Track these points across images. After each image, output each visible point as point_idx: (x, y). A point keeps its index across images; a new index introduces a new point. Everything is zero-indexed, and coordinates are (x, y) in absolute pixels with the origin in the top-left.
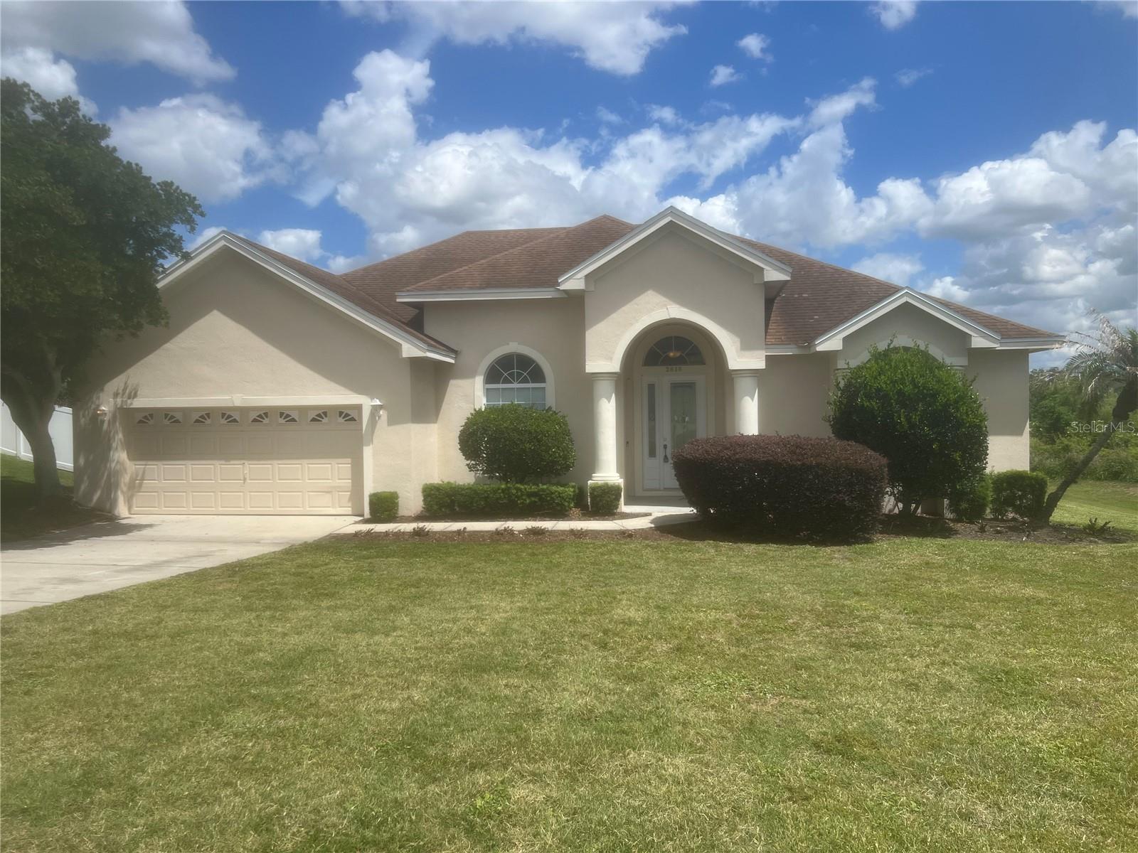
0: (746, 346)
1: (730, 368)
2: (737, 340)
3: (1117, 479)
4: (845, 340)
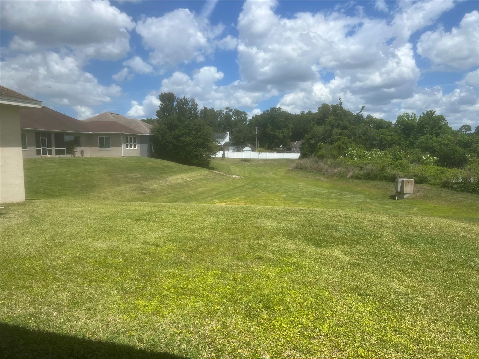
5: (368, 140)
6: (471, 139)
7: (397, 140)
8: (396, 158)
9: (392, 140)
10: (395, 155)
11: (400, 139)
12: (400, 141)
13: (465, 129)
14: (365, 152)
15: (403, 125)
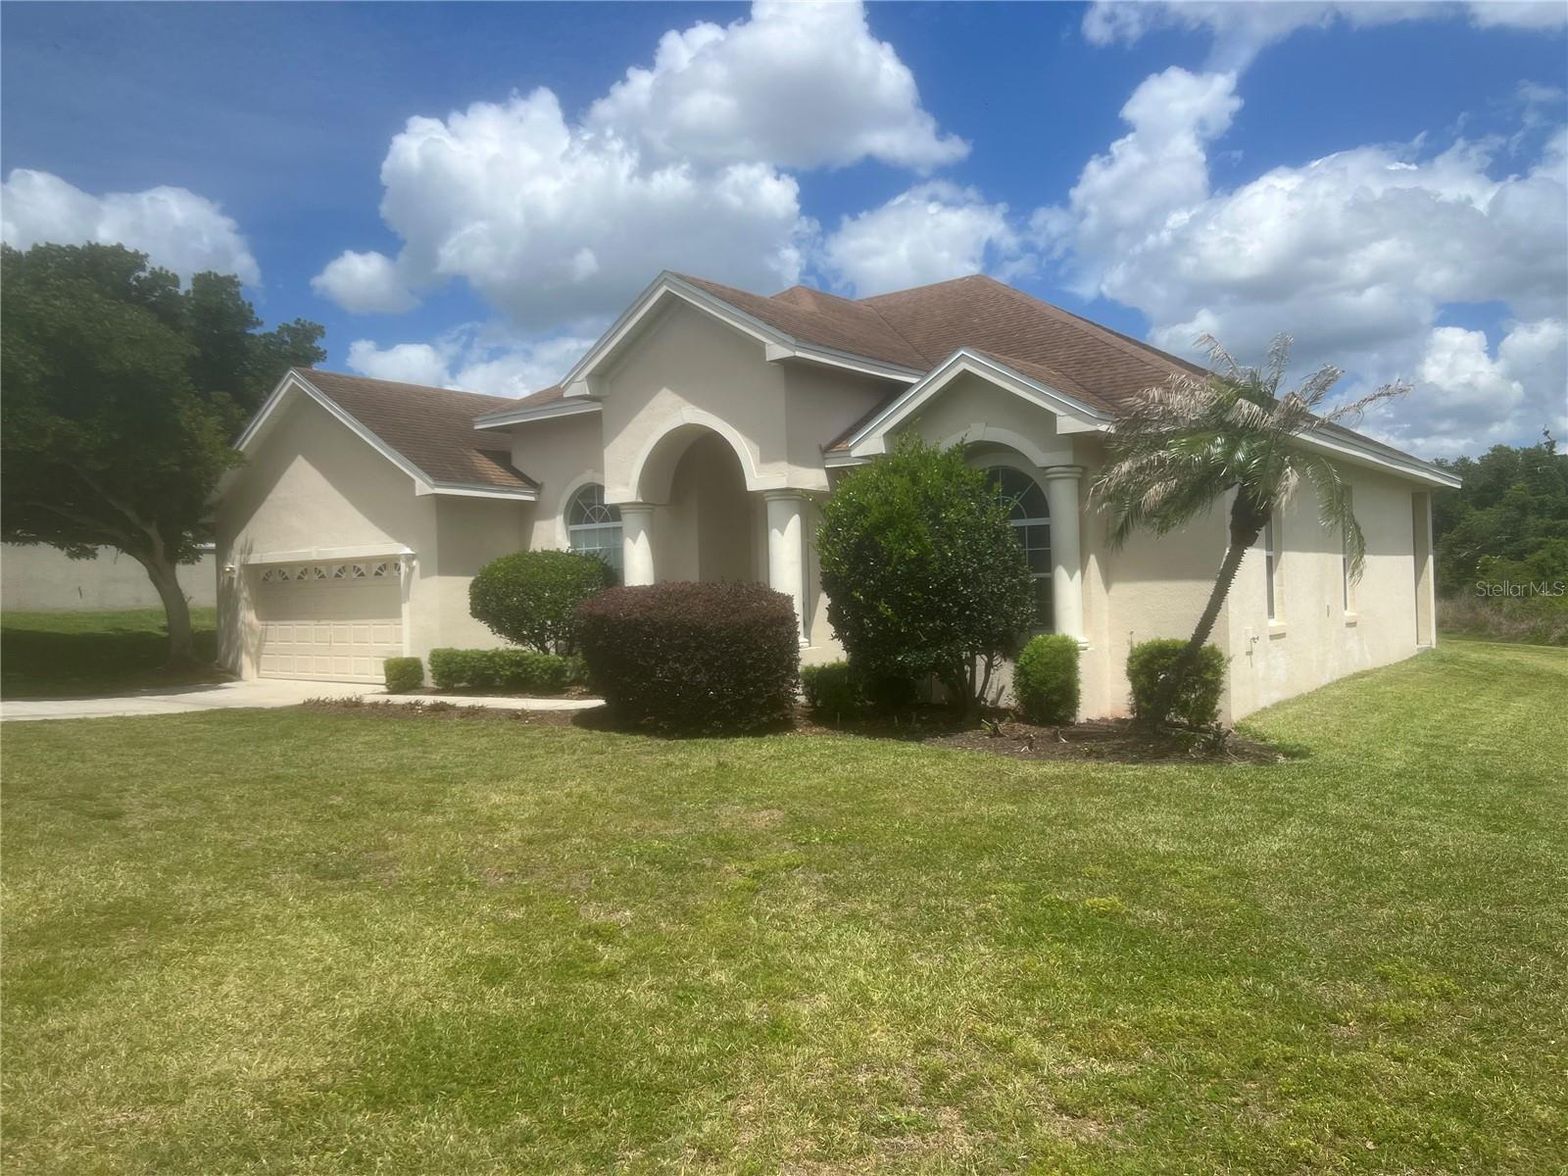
0: (766, 458)
1: (749, 489)
2: (757, 449)
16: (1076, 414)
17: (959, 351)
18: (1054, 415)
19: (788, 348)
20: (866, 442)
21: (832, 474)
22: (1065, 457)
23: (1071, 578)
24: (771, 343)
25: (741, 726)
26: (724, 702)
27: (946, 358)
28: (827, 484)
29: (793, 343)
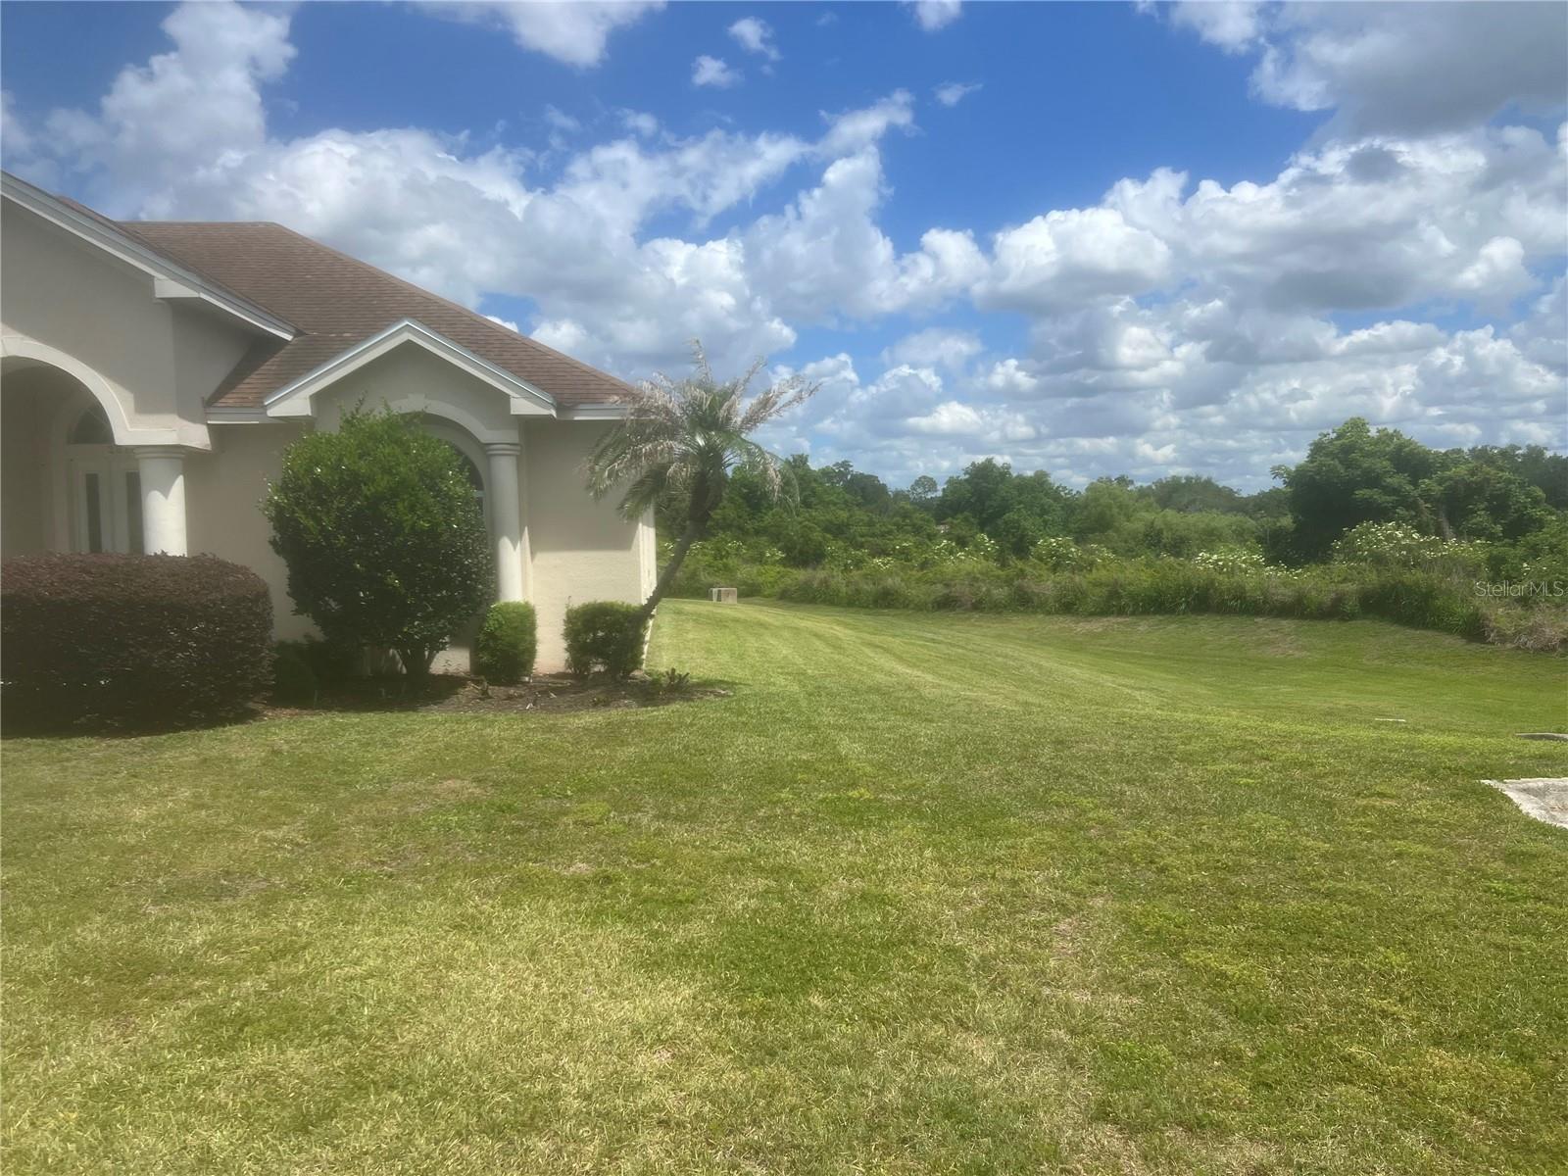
0: (146, 404)
1: (119, 443)
2: (129, 397)
3: (1069, 612)
4: (318, 399)
5: (675, 519)
6: (848, 518)
7: (734, 519)
8: (720, 554)
9: (724, 519)
10: (718, 550)
11: (740, 517)
12: (741, 521)
13: (925, 488)
14: (669, 546)
15: (745, 486)
16: (530, 397)
17: (403, 321)
18: (507, 397)
19: (192, 289)
20: (286, 402)
21: (216, 432)
22: (512, 436)
23: (515, 548)
24: (164, 277)
25: (223, 714)
26: (206, 689)
27: (388, 326)
28: (209, 442)
29: (199, 283)
